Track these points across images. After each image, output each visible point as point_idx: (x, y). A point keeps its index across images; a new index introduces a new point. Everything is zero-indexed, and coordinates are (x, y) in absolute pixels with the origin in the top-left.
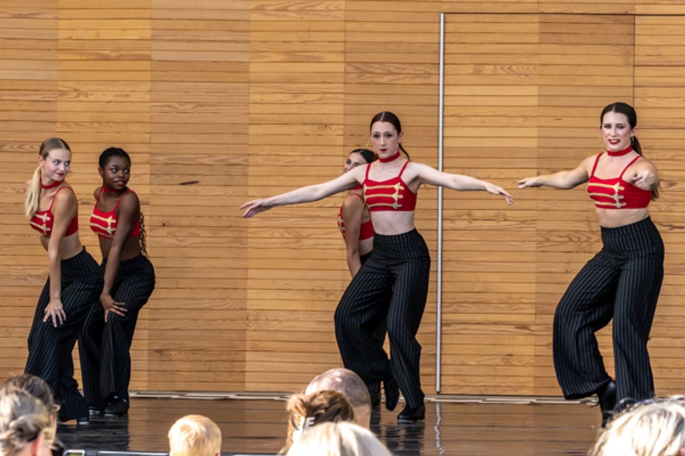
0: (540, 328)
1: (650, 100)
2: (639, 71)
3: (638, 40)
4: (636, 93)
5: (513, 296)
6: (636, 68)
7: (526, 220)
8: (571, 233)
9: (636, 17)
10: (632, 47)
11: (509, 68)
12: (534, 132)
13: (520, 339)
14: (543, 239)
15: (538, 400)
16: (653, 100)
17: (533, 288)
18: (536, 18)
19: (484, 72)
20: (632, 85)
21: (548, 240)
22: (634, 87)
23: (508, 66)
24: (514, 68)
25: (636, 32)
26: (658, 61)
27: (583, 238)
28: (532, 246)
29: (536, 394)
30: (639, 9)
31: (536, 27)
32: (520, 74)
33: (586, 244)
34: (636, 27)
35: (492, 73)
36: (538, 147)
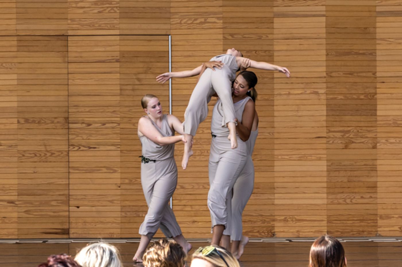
0: (20, 202)
1: (75, 80)
2: (71, 66)
3: (70, 49)
4: (69, 77)
5: (5, 186)
6: (69, 64)
7: (12, 146)
8: (36, 152)
9: (69, 37)
10: (67, 53)
12: (15, 99)
13: (10, 209)
14: (21, 155)
15: (20, 241)
16: (79, 80)
17: (16, 182)
18: (15, 38)
21: (24, 156)
22: (68, 74)
24: (4, 65)
25: (69, 45)
26: (80, 60)
27: (43, 155)
28: (15, 159)
29: (19, 238)
30: (70, 33)
31: (15, 43)
32: (7, 68)
33: (44, 158)
34: (69, 42)
36: (18, 107)
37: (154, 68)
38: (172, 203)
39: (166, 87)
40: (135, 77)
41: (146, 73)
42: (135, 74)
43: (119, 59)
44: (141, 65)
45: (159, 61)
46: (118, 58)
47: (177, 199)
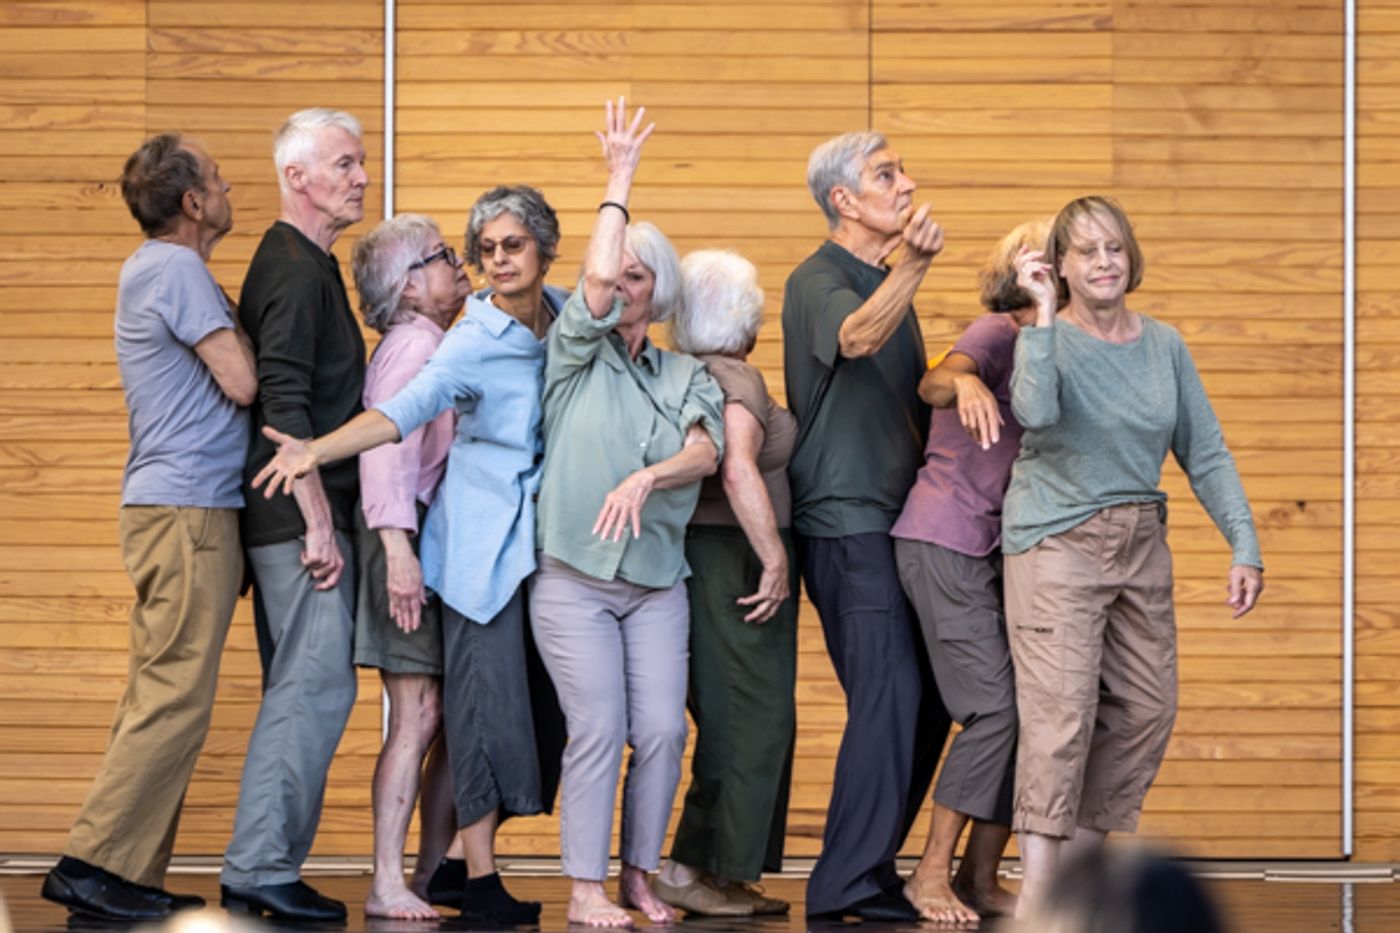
1: (906, 115)
2: (883, 45)
4: (875, 98)
6: (875, 36)
11: (560, 39)
16: (919, 116)
19: (496, 49)
20: (866, 78)
22: (870, 83)
23: (556, 34)
24: (571, 38)
26: (929, 17)
32: (586, 54)
35: (515, 51)
37: (1274, 59)
38: (1355, 696)
39: (1327, 153)
40: (1182, 103)
41: (1234, 82)
42: (1186, 88)
43: (1109, 19)
44: (1214, 46)
45: (1294, 27)
46: (1106, 11)
47: (1378, 676)
